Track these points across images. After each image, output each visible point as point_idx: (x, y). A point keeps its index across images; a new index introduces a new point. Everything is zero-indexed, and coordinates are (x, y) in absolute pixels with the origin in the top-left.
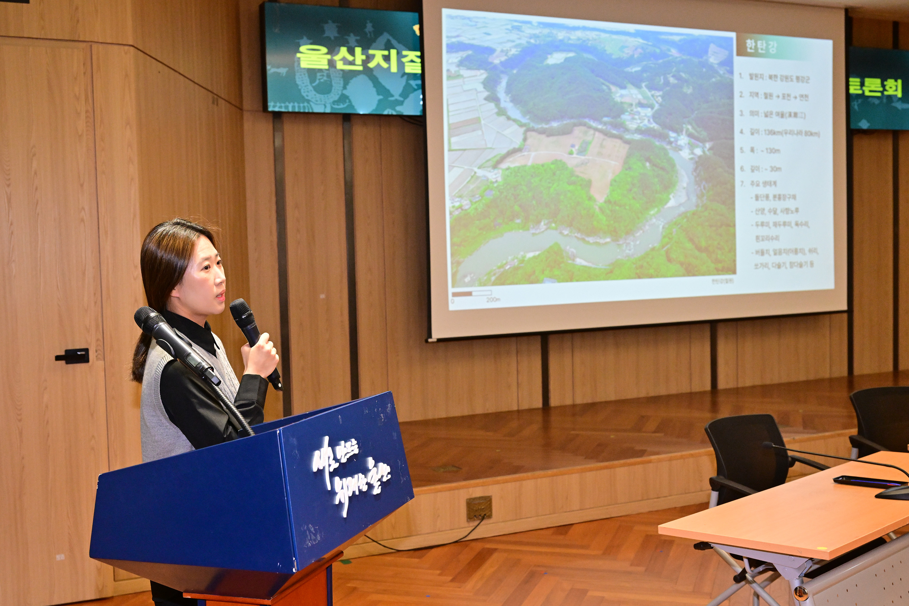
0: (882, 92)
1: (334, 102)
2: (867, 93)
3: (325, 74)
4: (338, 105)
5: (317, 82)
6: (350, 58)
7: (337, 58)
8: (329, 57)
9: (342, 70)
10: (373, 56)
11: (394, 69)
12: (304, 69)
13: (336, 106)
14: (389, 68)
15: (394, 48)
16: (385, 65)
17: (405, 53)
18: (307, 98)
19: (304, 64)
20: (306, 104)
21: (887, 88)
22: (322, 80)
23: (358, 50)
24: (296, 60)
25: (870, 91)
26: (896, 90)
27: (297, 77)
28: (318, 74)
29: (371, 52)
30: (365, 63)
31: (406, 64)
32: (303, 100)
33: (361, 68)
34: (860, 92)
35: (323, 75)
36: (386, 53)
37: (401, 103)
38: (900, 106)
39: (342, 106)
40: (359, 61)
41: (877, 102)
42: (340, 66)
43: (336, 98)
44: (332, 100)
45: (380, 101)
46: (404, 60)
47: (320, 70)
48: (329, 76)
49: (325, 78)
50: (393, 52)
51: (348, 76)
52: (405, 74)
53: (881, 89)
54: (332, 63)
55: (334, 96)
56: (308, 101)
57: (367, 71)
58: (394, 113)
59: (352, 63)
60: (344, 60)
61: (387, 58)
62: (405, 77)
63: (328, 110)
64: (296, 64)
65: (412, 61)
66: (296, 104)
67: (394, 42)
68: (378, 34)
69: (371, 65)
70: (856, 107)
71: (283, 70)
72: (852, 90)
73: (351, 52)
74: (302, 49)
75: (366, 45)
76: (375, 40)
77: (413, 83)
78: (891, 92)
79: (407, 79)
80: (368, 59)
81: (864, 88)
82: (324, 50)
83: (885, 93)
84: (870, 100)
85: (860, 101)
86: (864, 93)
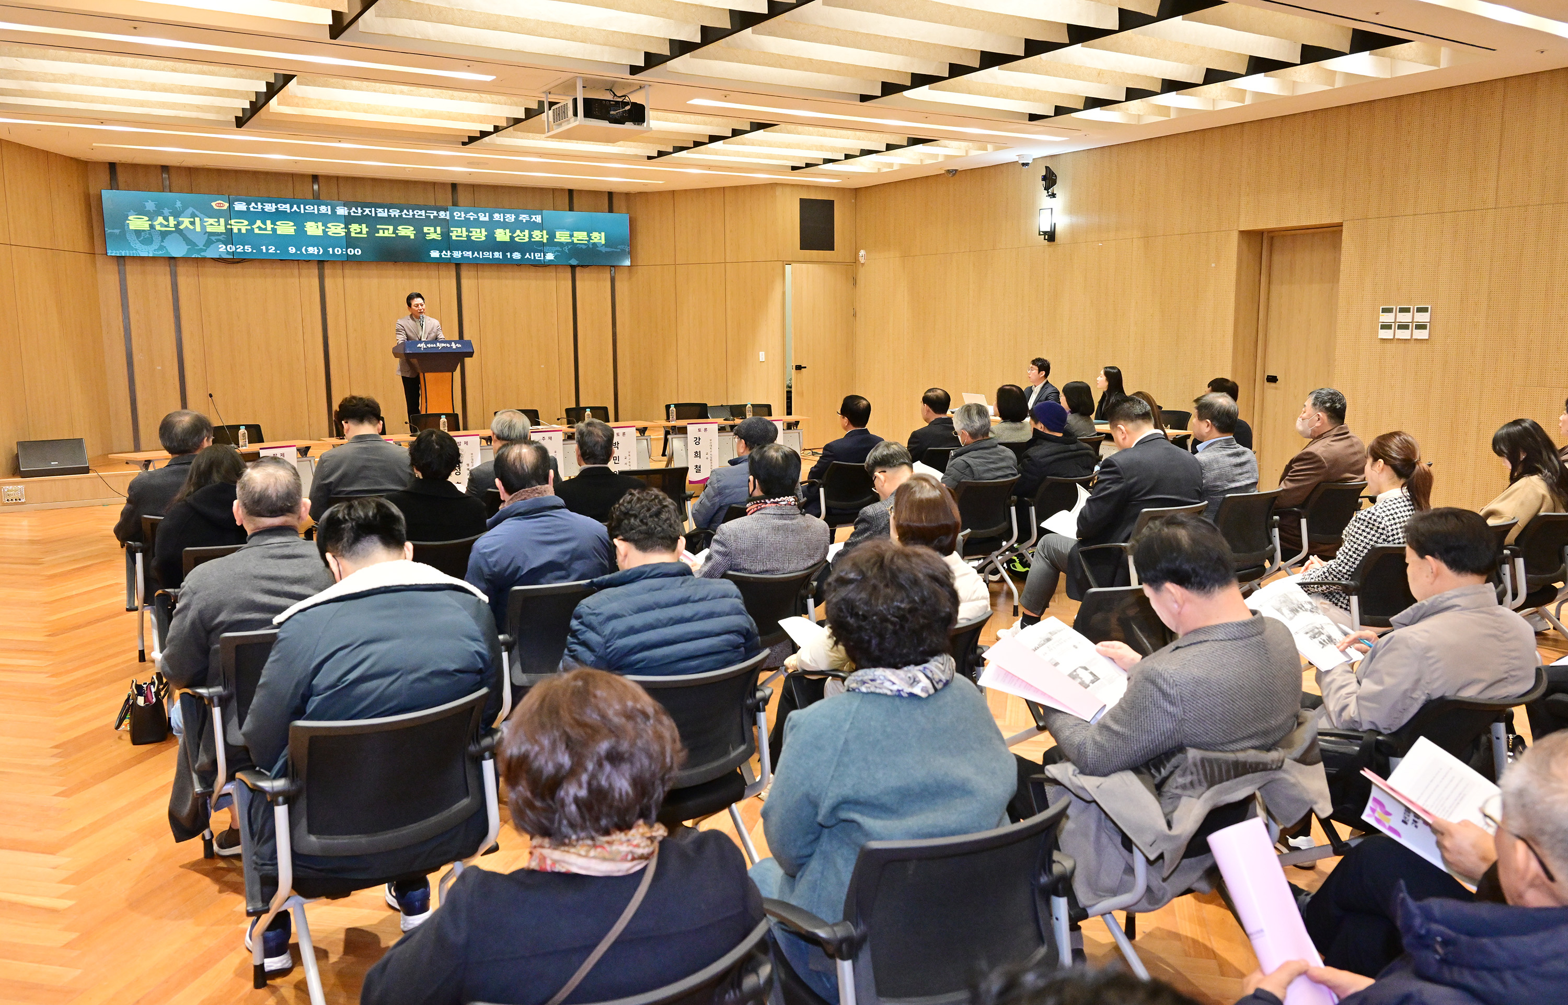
0: (588, 241)
1: (155, 250)
2: (575, 241)
3: (147, 233)
4: (158, 252)
5: (142, 238)
6: (165, 223)
7: (155, 223)
8: (150, 222)
9: (160, 231)
10: (183, 222)
11: (198, 229)
12: (132, 230)
14: (195, 229)
15: (197, 217)
16: (191, 227)
17: (205, 220)
18: (135, 248)
19: (131, 227)
21: (592, 238)
22: (145, 237)
23: (171, 219)
24: (126, 225)
25: (578, 240)
26: (600, 239)
27: (127, 236)
28: (143, 233)
29: (180, 219)
30: (177, 226)
31: (207, 226)
32: (132, 249)
33: (174, 229)
34: (570, 241)
36: (192, 220)
37: (205, 251)
38: (603, 250)
39: (161, 252)
40: (172, 225)
41: (584, 247)
42: (158, 228)
43: (156, 247)
44: (153, 249)
45: (188, 249)
46: (205, 224)
47: (144, 231)
48: (150, 234)
49: (147, 236)
50: (197, 220)
51: (164, 235)
52: (207, 232)
53: (588, 239)
54: (152, 226)
56: (136, 250)
57: (179, 231)
58: (200, 257)
59: (166, 226)
60: (161, 224)
61: (193, 223)
62: (207, 234)
63: (151, 255)
64: (126, 227)
65: (211, 225)
66: (130, 252)
67: (197, 213)
68: (185, 208)
69: (181, 227)
70: (567, 251)
71: (117, 231)
72: (563, 240)
73: (167, 219)
74: (129, 218)
75: (176, 215)
76: (183, 212)
77: (213, 238)
78: (596, 241)
79: (209, 236)
80: (179, 224)
81: (573, 238)
82: (146, 218)
83: (591, 241)
84: (578, 246)
85: (570, 247)
86: (573, 242)
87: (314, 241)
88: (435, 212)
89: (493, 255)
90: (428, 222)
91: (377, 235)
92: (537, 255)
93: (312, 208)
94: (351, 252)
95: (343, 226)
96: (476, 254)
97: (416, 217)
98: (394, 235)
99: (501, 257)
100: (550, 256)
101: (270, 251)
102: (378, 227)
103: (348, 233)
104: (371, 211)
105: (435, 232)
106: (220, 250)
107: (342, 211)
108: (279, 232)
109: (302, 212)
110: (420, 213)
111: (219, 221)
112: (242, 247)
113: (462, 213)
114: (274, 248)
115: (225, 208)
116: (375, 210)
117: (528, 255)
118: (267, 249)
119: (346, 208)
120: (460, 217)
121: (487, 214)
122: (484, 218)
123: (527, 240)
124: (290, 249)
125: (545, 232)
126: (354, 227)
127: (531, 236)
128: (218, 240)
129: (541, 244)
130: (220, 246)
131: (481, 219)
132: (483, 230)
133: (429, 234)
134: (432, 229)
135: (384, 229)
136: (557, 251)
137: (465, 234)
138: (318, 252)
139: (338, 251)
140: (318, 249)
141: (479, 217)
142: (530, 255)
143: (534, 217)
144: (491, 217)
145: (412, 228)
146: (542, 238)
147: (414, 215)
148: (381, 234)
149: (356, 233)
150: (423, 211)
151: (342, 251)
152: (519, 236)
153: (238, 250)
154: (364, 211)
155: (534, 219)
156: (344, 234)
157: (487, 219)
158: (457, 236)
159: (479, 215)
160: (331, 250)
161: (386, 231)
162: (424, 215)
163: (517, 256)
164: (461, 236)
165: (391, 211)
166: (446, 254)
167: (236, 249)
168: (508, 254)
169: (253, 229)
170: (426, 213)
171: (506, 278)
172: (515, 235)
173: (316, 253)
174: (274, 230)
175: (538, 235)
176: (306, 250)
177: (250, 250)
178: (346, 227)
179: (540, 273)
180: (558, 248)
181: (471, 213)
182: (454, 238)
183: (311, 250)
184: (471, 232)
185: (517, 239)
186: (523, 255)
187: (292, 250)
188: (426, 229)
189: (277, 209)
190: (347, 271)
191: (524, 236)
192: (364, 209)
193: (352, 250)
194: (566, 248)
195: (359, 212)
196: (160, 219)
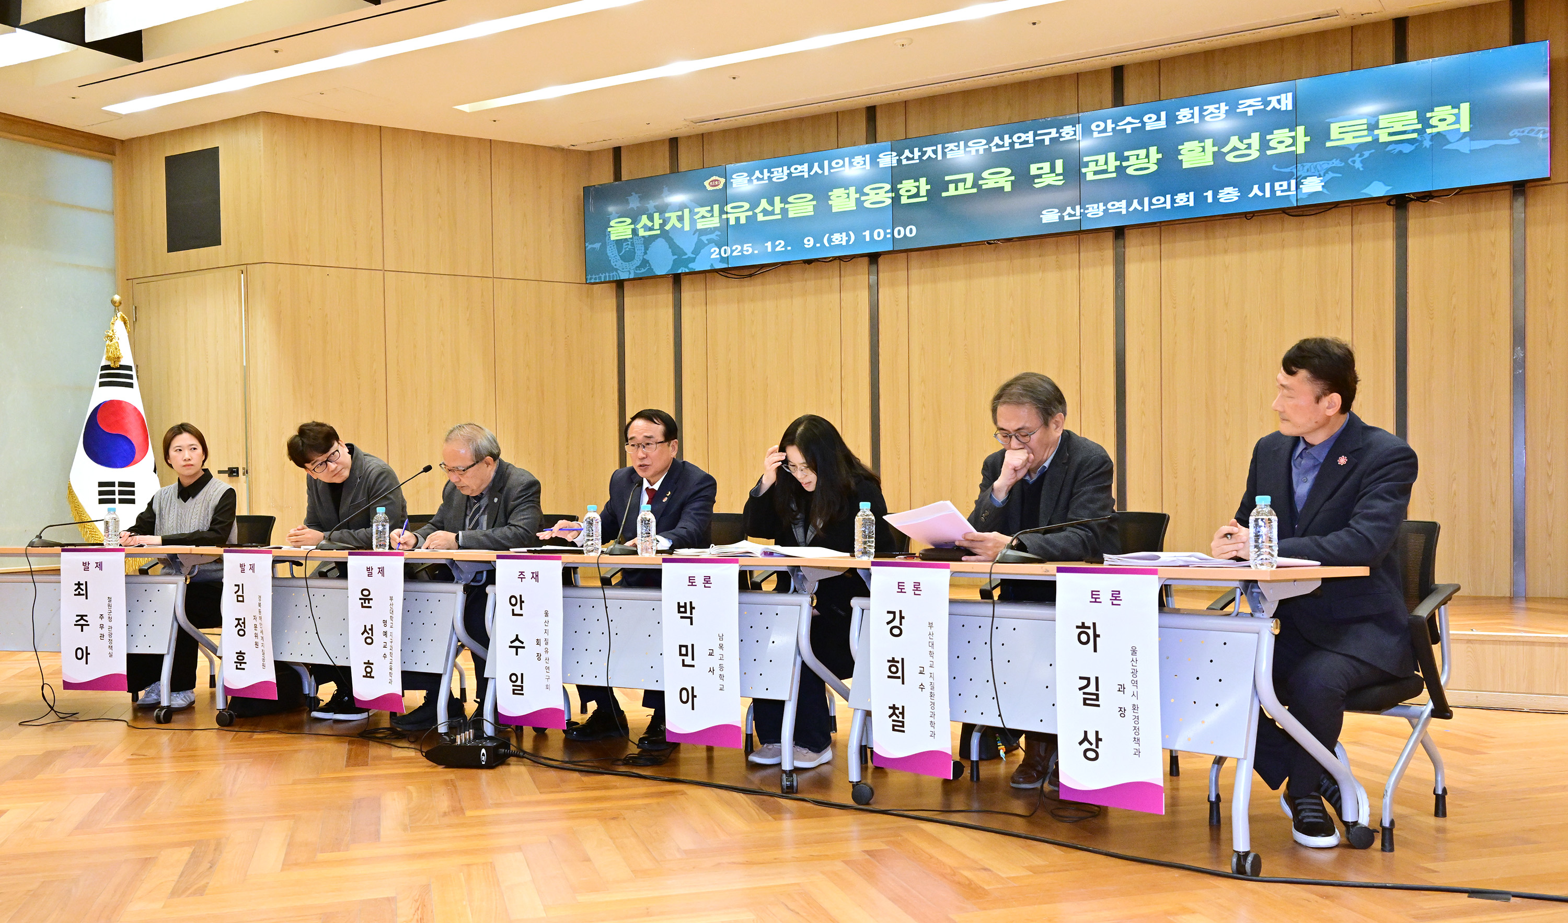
0: (1421, 132)
1: (637, 268)
2: (1384, 137)
3: (629, 243)
4: (640, 270)
5: (623, 252)
6: (650, 224)
7: (639, 226)
8: (633, 226)
9: (643, 237)
10: (669, 218)
11: (687, 228)
12: (614, 241)
13: (638, 272)
14: (683, 227)
15: (687, 207)
16: (679, 225)
17: (696, 210)
18: (615, 267)
19: (613, 237)
20: (614, 273)
21: (1433, 122)
22: (627, 249)
23: (656, 216)
24: (607, 233)
25: (1390, 134)
26: (1457, 121)
27: (608, 252)
28: (624, 244)
29: (667, 215)
30: (662, 226)
31: (698, 221)
33: (658, 232)
34: (1370, 139)
35: (628, 244)
36: (680, 213)
37: (694, 260)
38: (1465, 147)
39: (643, 270)
40: (657, 226)
41: (1407, 149)
42: (642, 233)
43: (639, 263)
44: (635, 266)
45: (674, 261)
46: (696, 217)
47: (626, 240)
48: (632, 244)
49: (630, 247)
50: (687, 212)
51: (648, 241)
52: (697, 230)
53: (1420, 126)
54: (634, 232)
55: (637, 262)
56: (616, 270)
57: (664, 234)
58: (687, 271)
59: (651, 229)
60: (646, 228)
61: (681, 219)
62: (697, 233)
63: (632, 276)
64: (607, 237)
65: (703, 217)
66: (607, 274)
67: (688, 201)
69: (667, 228)
70: (1358, 165)
71: (597, 246)
72: (1349, 140)
73: (651, 219)
74: (612, 223)
75: (662, 209)
76: (670, 203)
77: (704, 238)
78: (1442, 127)
79: (700, 235)
80: (665, 222)
81: (1376, 132)
82: (629, 221)
83: (1429, 131)
84: (1389, 148)
85: (1367, 154)
86: (1376, 140)
87: (843, 221)
88: (1054, 131)
89: (1173, 201)
90: (1039, 153)
91: (944, 194)
92: (1280, 187)
94: (901, 232)
95: (888, 187)
96: (1135, 204)
97: (1017, 146)
98: (975, 190)
99: (1191, 203)
100: (1312, 185)
101: (778, 249)
102: (947, 178)
103: (896, 199)
104: (935, 152)
105: (1053, 170)
106: (713, 256)
107: (887, 160)
108: (791, 215)
109: (826, 173)
110: (1024, 137)
111: (712, 211)
112: (739, 248)
113: (1109, 122)
114: (783, 243)
115: (720, 186)
116: (944, 148)
117: (1256, 190)
118: (774, 246)
119: (894, 154)
120: (1105, 130)
121: (1163, 114)
122: (1153, 123)
123: (1255, 154)
124: (805, 241)
125: (1301, 130)
126: (907, 186)
127: (1264, 145)
128: (710, 241)
129: (1296, 159)
130: (712, 250)
131: (1148, 128)
132: (1153, 150)
133: (1040, 176)
134: (1046, 166)
135: (956, 182)
136: (1333, 170)
137: (1113, 164)
138: (848, 241)
139: (879, 234)
140: (848, 235)
141: (1144, 124)
142: (1262, 189)
143: (1274, 100)
144: (1172, 119)
145: (1008, 171)
146: (1293, 144)
147: (1012, 144)
148: (952, 191)
149: (909, 197)
150: (1031, 133)
151: (886, 234)
152: (1235, 149)
153: (735, 254)
154: (924, 153)
155: (1274, 104)
156: (890, 201)
157: (1162, 124)
158: (1096, 173)
159: (1145, 119)
160: (867, 233)
161: (961, 185)
162: (1031, 140)
163: (1229, 195)
164: (1105, 172)
165: (970, 144)
166: (1072, 214)
167: (732, 251)
168: (1209, 194)
169: (755, 215)
170: (1035, 135)
171: (1226, 251)
172: (1225, 150)
173: (844, 243)
174: (784, 211)
175: (1281, 140)
176: (830, 240)
177: (750, 250)
178: (894, 189)
180: (1336, 163)
181: (1129, 119)
182: (1090, 177)
183: (839, 239)
184: (1127, 159)
185: (1230, 158)
186: (1244, 190)
187: (809, 242)
188: (1034, 169)
189: (789, 175)
190: (915, 273)
191: (1249, 146)
192: (924, 149)
193: (902, 229)
194: (1357, 158)
195: (916, 157)
196: (644, 219)
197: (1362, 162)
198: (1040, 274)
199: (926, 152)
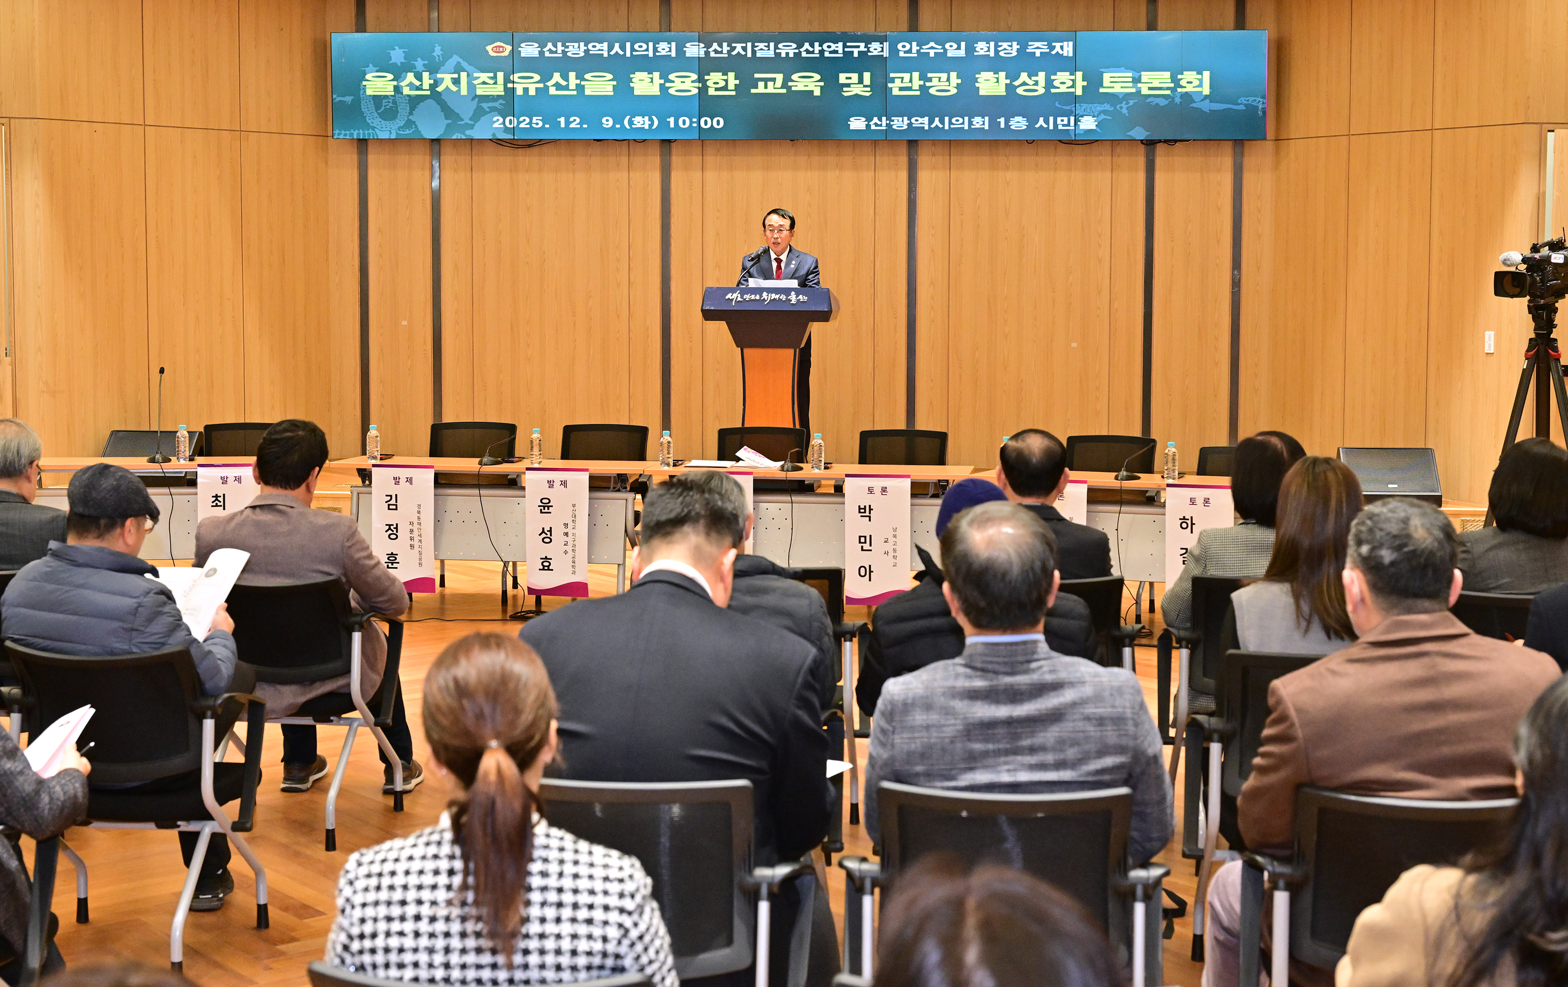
0: (1173, 90)
1: (399, 128)
2: (1145, 91)
3: (391, 101)
4: (404, 131)
5: (383, 108)
6: (417, 83)
7: (402, 84)
8: (395, 83)
9: (409, 96)
10: (442, 80)
11: (464, 91)
12: (370, 96)
13: (401, 132)
14: (459, 91)
15: (464, 70)
16: (454, 88)
17: (476, 75)
18: (371, 125)
19: (369, 92)
20: (371, 131)
21: (1183, 83)
22: (388, 107)
23: (426, 75)
24: (361, 88)
25: (1150, 89)
26: (1200, 85)
27: (363, 107)
28: (384, 101)
29: (439, 76)
30: (433, 87)
31: (477, 86)
32: (368, 127)
33: (428, 93)
34: (1134, 90)
35: (389, 102)
36: (456, 76)
37: (472, 127)
38: (1206, 107)
39: (408, 132)
40: (426, 86)
41: (1163, 102)
42: (406, 91)
43: (402, 123)
44: (397, 127)
45: (448, 125)
46: (475, 82)
47: (386, 97)
48: (394, 102)
49: (391, 105)
50: (464, 75)
51: (415, 101)
52: (476, 96)
53: (1172, 85)
54: (397, 89)
55: (400, 122)
56: (374, 128)
57: (435, 94)
58: (464, 137)
59: (419, 88)
60: (411, 85)
61: (456, 82)
62: (477, 99)
63: (393, 136)
64: (362, 92)
65: (484, 83)
66: (361, 131)
67: (464, 64)
68: (446, 57)
69: (439, 89)
70: (1125, 111)
71: (348, 99)
72: (1117, 89)
73: (419, 77)
74: (368, 77)
75: (433, 69)
76: (443, 63)
77: (485, 106)
78: (1189, 89)
79: (479, 102)
80: (436, 83)
81: (1139, 85)
82: (391, 76)
83: (1179, 90)
84: (1149, 100)
85: (1131, 102)
86: (1139, 92)
87: (645, 105)
88: (862, 45)
89: (970, 123)
90: (848, 63)
91: (753, 91)
92: (1062, 121)
93: (645, 46)
94: (707, 123)
95: (695, 76)
96: (937, 122)
97: (827, 54)
98: (784, 91)
99: (986, 127)
100: (1088, 123)
101: (572, 125)
102: (757, 76)
103: (703, 90)
104: (745, 49)
105: (861, 81)
106: (495, 125)
107: (694, 50)
108: (588, 92)
109: (628, 55)
110: (833, 47)
111: (495, 77)
112: (528, 120)
113: (914, 44)
114: (578, 120)
115: (506, 53)
116: (753, 46)
117: (1041, 122)
118: (568, 123)
119: (702, 45)
120: (910, 51)
121: (963, 44)
122: (954, 51)
123: (1041, 91)
124: (604, 120)
125: (1079, 75)
126: (715, 78)
127: (1049, 84)
128: (493, 109)
129: (1075, 99)
130: (495, 119)
131: (949, 55)
132: (953, 75)
133: (848, 85)
134: (855, 77)
135: (766, 81)
136: (1105, 112)
137: (917, 83)
138: (651, 125)
139: (685, 122)
140: (651, 120)
141: (946, 51)
142: (1047, 122)
143: (1058, 45)
144: (970, 49)
145: (817, 77)
146: (1073, 86)
147: (822, 52)
148: (761, 89)
149: (717, 89)
150: (840, 44)
151: (691, 122)
152: (1024, 84)
153: (522, 125)
154: (733, 48)
155: (1058, 49)
156: (696, 91)
157: (962, 53)
158: (901, 89)
159: (947, 46)
160: (672, 120)
161: (770, 84)
162: (841, 51)
163: (1019, 123)
164: (910, 89)
165: (780, 46)
166: (879, 124)
167: (519, 123)
168: (1002, 120)
169: (547, 88)
170: (845, 46)
171: (1007, 168)
172: (1016, 83)
173: (646, 127)
174: (580, 88)
175: (1063, 81)
176: (631, 122)
177: (541, 124)
178: (701, 80)
179: (1079, 157)
180: (1107, 107)
181: (932, 44)
182: (896, 92)
183: (641, 122)
184: (930, 80)
185: (1020, 91)
186: (1032, 121)
187: (608, 122)
188: (842, 78)
189: (587, 51)
190: (710, 159)
191: (1036, 83)
192: (734, 45)
193: (709, 120)
194: (1123, 105)
195: (725, 51)
196: (410, 77)
197: (1127, 108)
198: (837, 173)
199: (735, 47)
